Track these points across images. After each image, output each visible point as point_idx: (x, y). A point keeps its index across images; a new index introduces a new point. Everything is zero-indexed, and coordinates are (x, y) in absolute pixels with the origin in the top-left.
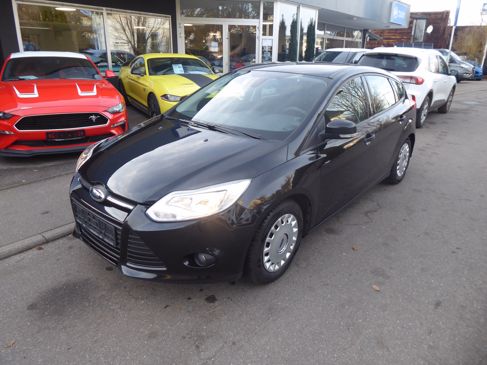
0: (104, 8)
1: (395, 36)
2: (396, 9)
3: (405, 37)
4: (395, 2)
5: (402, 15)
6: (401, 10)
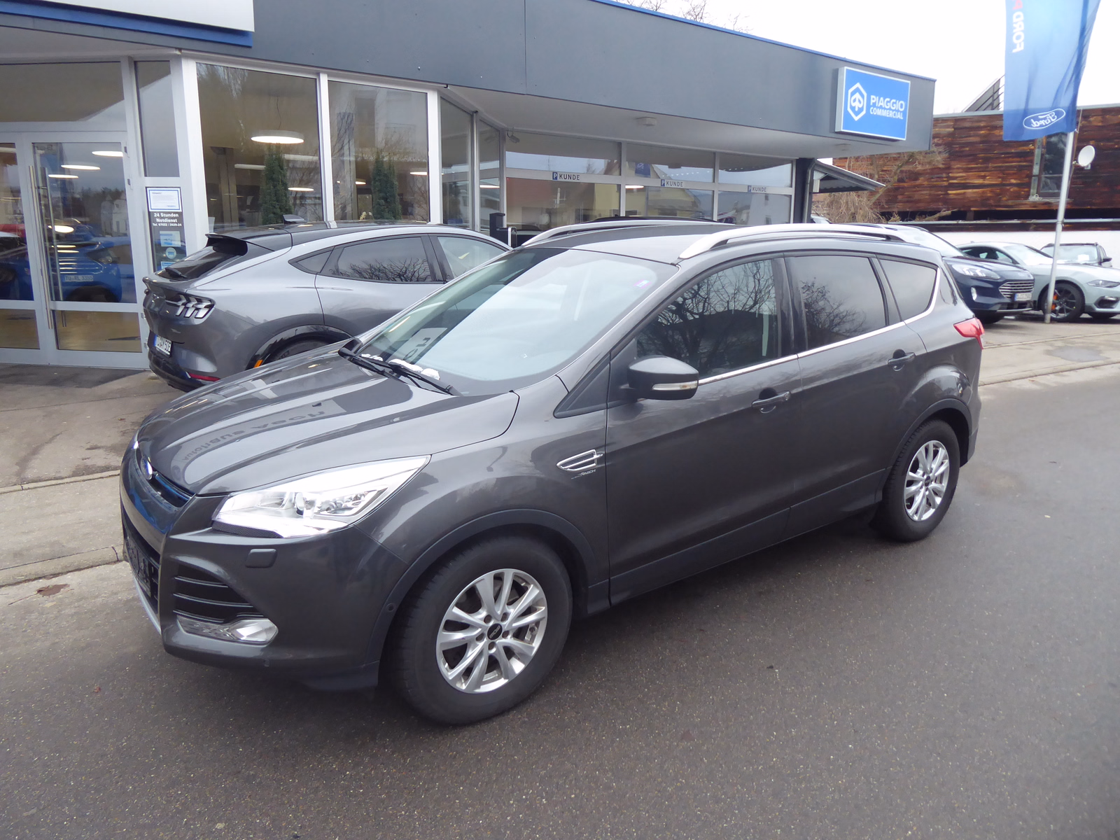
1: (984, 177)
2: (857, 90)
3: (1013, 181)
4: (847, 70)
5: (890, 109)
6: (879, 95)
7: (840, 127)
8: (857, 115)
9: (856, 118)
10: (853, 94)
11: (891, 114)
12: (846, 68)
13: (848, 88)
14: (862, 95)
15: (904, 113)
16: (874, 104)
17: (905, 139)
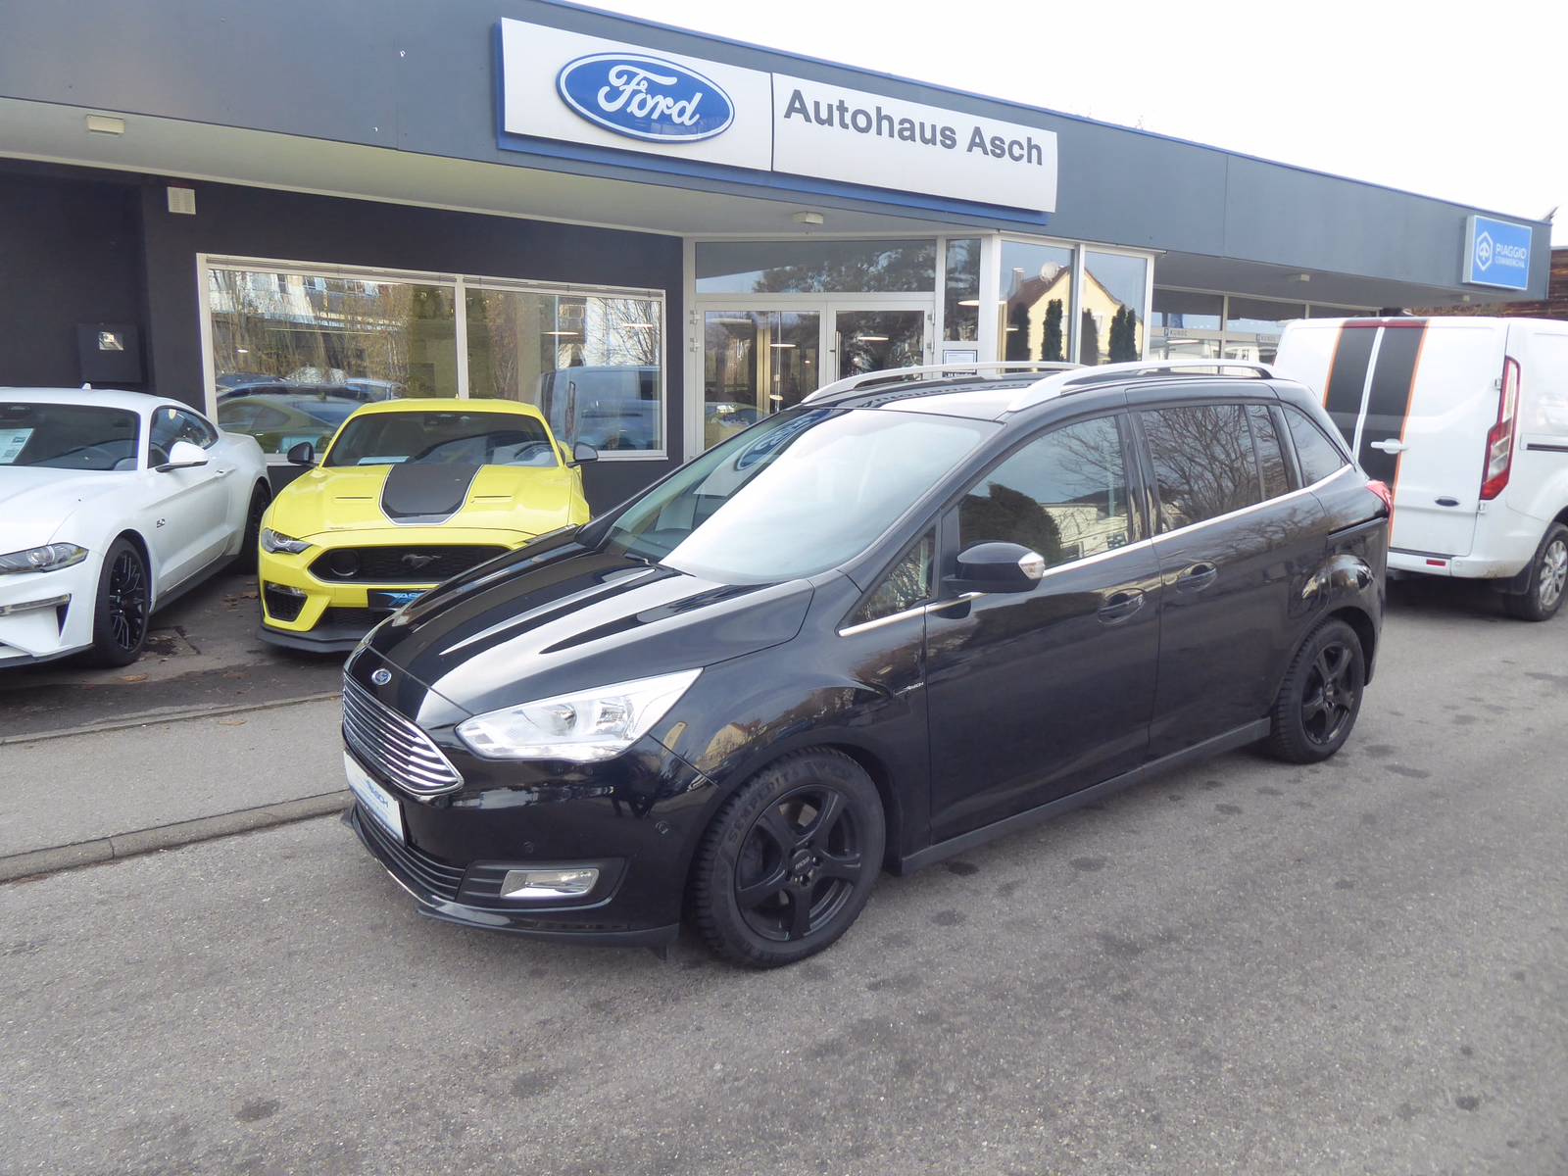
0: (460, 277)
2: (1485, 239)
4: (1477, 219)
5: (1513, 257)
6: (1505, 242)
7: (1469, 277)
8: (1483, 264)
9: (1483, 268)
10: (1480, 244)
11: (1514, 263)
12: (1476, 216)
13: (1476, 238)
14: (1489, 245)
15: (1526, 261)
16: (1499, 252)
17: (1525, 289)
